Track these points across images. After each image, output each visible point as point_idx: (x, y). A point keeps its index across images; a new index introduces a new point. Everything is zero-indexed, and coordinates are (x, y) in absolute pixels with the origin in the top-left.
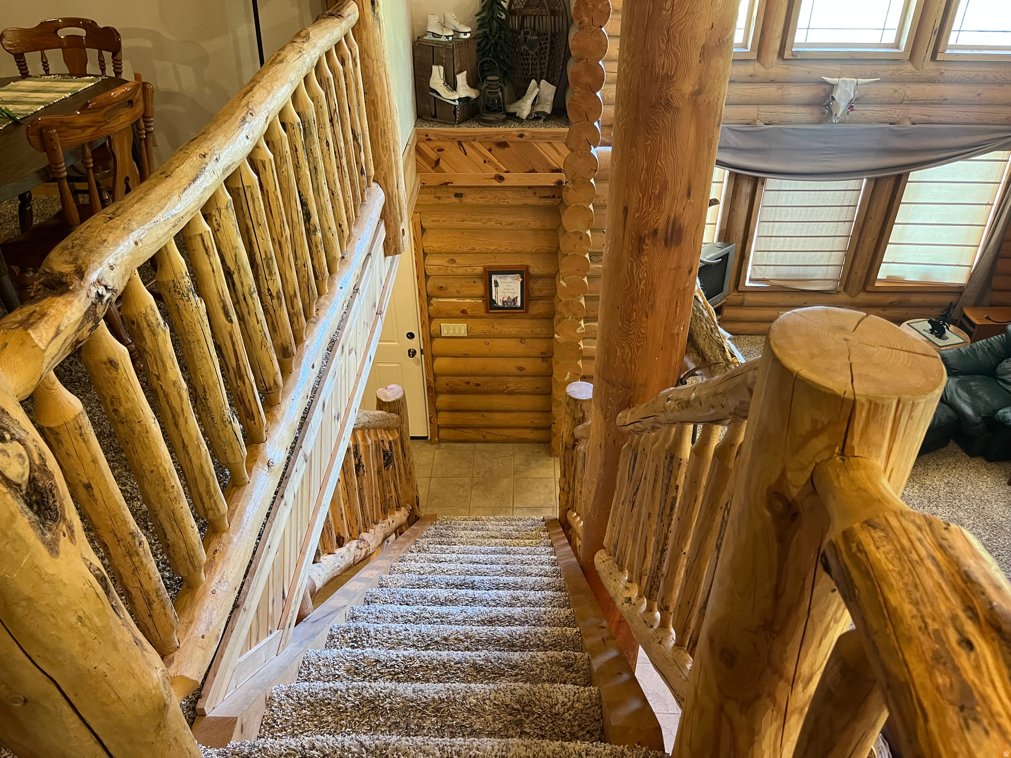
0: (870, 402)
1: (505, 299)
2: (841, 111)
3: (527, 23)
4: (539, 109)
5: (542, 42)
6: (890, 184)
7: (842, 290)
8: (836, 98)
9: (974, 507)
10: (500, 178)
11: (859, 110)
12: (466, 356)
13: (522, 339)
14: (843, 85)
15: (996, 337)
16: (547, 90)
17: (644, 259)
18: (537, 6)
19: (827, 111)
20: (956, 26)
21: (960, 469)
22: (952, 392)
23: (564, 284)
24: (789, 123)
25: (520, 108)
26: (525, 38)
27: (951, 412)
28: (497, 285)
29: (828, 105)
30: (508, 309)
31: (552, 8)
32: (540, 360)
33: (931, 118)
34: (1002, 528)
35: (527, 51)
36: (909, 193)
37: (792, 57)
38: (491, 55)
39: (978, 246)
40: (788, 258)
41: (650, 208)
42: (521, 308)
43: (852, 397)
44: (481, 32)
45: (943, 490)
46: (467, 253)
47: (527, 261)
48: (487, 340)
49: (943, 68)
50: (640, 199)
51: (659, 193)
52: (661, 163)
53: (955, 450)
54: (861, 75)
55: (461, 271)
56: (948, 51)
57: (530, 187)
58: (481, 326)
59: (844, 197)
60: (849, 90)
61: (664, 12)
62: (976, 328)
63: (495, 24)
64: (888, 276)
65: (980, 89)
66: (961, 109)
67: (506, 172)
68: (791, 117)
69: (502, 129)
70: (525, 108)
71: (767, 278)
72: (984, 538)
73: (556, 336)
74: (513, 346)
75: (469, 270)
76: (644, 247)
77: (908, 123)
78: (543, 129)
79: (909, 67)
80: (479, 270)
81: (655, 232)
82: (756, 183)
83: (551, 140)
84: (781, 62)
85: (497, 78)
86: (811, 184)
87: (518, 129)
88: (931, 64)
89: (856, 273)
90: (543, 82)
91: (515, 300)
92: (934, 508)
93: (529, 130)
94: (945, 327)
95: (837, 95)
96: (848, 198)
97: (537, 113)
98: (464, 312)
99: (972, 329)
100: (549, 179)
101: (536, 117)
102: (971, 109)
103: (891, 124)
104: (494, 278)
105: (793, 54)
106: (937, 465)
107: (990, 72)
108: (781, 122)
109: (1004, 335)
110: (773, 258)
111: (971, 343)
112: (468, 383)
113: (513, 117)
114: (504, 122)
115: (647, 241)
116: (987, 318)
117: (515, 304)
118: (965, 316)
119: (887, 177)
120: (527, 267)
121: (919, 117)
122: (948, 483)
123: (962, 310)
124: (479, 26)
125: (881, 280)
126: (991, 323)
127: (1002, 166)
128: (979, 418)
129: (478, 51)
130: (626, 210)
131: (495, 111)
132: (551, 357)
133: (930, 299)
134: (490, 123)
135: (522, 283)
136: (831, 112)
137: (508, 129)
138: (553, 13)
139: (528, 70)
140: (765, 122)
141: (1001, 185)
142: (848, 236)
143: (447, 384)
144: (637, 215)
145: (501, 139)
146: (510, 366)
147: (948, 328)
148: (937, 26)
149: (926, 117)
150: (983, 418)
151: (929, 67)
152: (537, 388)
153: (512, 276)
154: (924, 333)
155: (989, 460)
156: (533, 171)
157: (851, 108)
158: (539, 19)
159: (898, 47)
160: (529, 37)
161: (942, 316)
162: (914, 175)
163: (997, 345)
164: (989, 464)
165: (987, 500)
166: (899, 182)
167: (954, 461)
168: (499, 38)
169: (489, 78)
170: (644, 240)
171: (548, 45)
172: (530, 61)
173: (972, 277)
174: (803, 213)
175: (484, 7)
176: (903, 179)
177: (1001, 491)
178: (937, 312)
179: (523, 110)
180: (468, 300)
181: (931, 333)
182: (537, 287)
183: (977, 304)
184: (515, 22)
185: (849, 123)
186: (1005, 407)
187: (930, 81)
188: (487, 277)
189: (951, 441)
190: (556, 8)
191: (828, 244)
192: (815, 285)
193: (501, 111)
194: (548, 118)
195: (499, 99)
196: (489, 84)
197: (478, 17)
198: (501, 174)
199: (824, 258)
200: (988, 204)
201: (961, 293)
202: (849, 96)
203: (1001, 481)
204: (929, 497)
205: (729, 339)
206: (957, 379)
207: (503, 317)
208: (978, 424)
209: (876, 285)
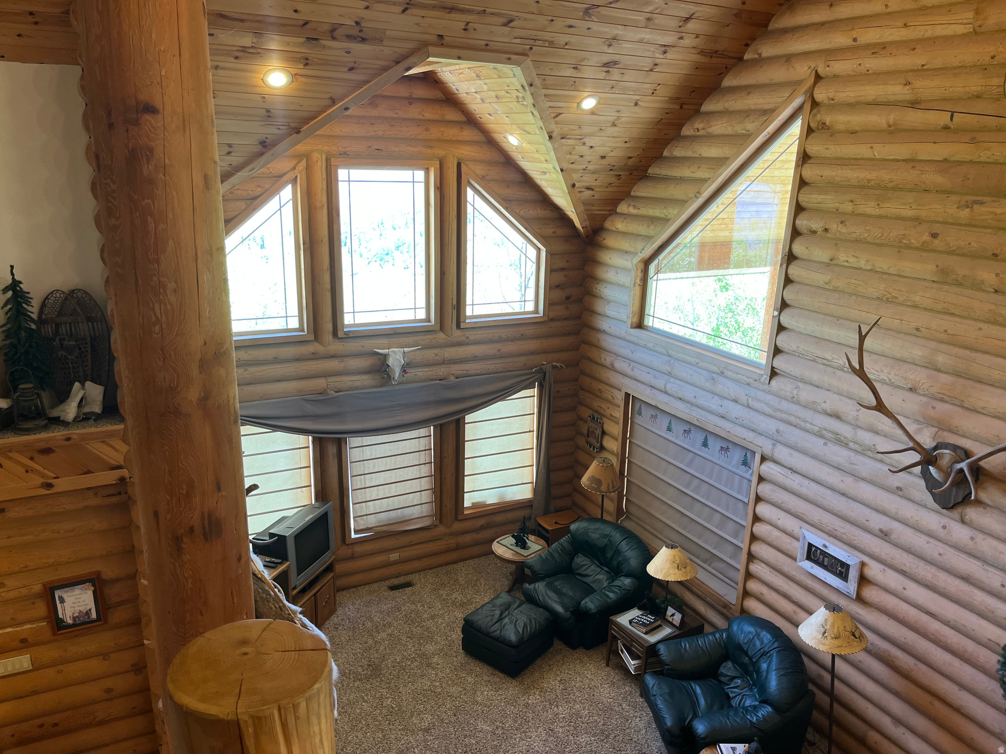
0: (252, 717)
1: (76, 615)
2: (397, 375)
3: (63, 329)
4: (87, 410)
5: (82, 347)
6: (452, 427)
7: (438, 523)
8: (390, 365)
9: (586, 696)
10: (49, 486)
11: (412, 373)
12: (35, 693)
13: (105, 656)
14: (393, 355)
15: (564, 538)
16: (95, 392)
17: (186, 557)
18: (72, 315)
19: (386, 376)
20: (469, 300)
21: (568, 664)
22: (543, 595)
23: (146, 582)
24: (357, 388)
25: (64, 411)
26: (62, 344)
27: (546, 614)
28: (62, 601)
29: (386, 371)
30: (82, 624)
31: (89, 315)
32: (133, 673)
33: (470, 372)
34: (612, 709)
35: (65, 356)
36: (470, 432)
37: (345, 336)
38: (22, 363)
39: (533, 465)
40: (385, 504)
41: (181, 507)
42: (99, 618)
43: (235, 718)
44: (7, 342)
45: (559, 688)
46: (19, 572)
47: (97, 566)
48: (60, 667)
49: (468, 333)
50: (168, 501)
51: (187, 492)
52: (183, 465)
53: (560, 647)
54: (406, 345)
55: (12, 594)
56: (468, 321)
57: (89, 489)
58: (49, 653)
59: (419, 443)
60: (399, 358)
61: (155, 336)
62: (550, 533)
63: (23, 334)
64: (473, 503)
65: (499, 346)
66: (489, 362)
67: (55, 478)
68: (357, 384)
69: (43, 435)
70: (70, 410)
71: (370, 526)
72: (600, 724)
73: (146, 642)
74: (95, 666)
75: (24, 591)
76: (183, 546)
77: (452, 378)
78: (93, 430)
79: (441, 335)
80: (37, 588)
81: (192, 530)
82: (340, 444)
83: (104, 439)
84: (337, 341)
85: (31, 385)
86: (388, 437)
87: (64, 433)
88: (458, 331)
89: (446, 506)
90: (88, 384)
91: (88, 613)
92: (556, 709)
93: (76, 432)
94: (525, 538)
95: (390, 362)
96: (422, 444)
97: (85, 414)
98: (24, 641)
99: (548, 535)
100: (110, 477)
101: (83, 418)
102: (497, 361)
103: (440, 380)
104: (57, 594)
105: (345, 333)
106: (549, 666)
107: (504, 333)
108: (350, 389)
109: (569, 535)
110: (372, 507)
111: (548, 547)
112: (42, 726)
113: (57, 421)
114: (45, 428)
115: (185, 540)
116: (556, 523)
117: (89, 618)
118: (539, 525)
119: (448, 422)
120: (98, 574)
121: (460, 372)
122: (561, 680)
123: (536, 520)
124: (6, 336)
125: (468, 508)
126: (560, 526)
127: (532, 401)
128: (568, 613)
129: (5, 361)
130: (156, 514)
131: (33, 418)
132: (146, 667)
133: (510, 516)
134: (28, 431)
135: (94, 592)
136: (389, 377)
137: (51, 435)
138: (89, 319)
139: (70, 374)
140: (335, 390)
141: (535, 415)
142: (432, 476)
143: (13, 735)
144: (169, 517)
145: (43, 445)
146: (93, 691)
147: (528, 538)
148: (455, 302)
149: (465, 372)
150: (572, 612)
151: (457, 333)
152: (134, 708)
153: (80, 586)
154: (511, 547)
155: (588, 648)
156: (89, 472)
157: (405, 371)
158: (75, 326)
159: (429, 321)
160: (66, 343)
161: (521, 529)
162: (469, 418)
163: (566, 545)
164: (588, 652)
165: (594, 686)
166: (459, 425)
167: (562, 658)
168: (31, 346)
169: (21, 386)
170: (182, 539)
171: (89, 349)
172: (70, 365)
173: (535, 491)
174: (388, 462)
175: (9, 318)
176: (461, 422)
177: (603, 674)
178: (517, 526)
179: (67, 413)
180: (28, 626)
181: (517, 546)
182: (113, 593)
183: (546, 512)
184: (49, 330)
185: (406, 383)
186: (586, 596)
187: (460, 344)
188: (49, 595)
189: (555, 639)
190: (92, 315)
191: (415, 486)
192: (415, 524)
193: (41, 417)
194: (98, 417)
195: (36, 406)
196: (22, 393)
197: (4, 329)
198: (49, 481)
199: (415, 499)
200: (530, 431)
201: (532, 506)
202: (400, 362)
203: (601, 665)
204: (549, 700)
205: (300, 613)
206: (544, 583)
207: (76, 636)
208: (569, 619)
209: (465, 513)
